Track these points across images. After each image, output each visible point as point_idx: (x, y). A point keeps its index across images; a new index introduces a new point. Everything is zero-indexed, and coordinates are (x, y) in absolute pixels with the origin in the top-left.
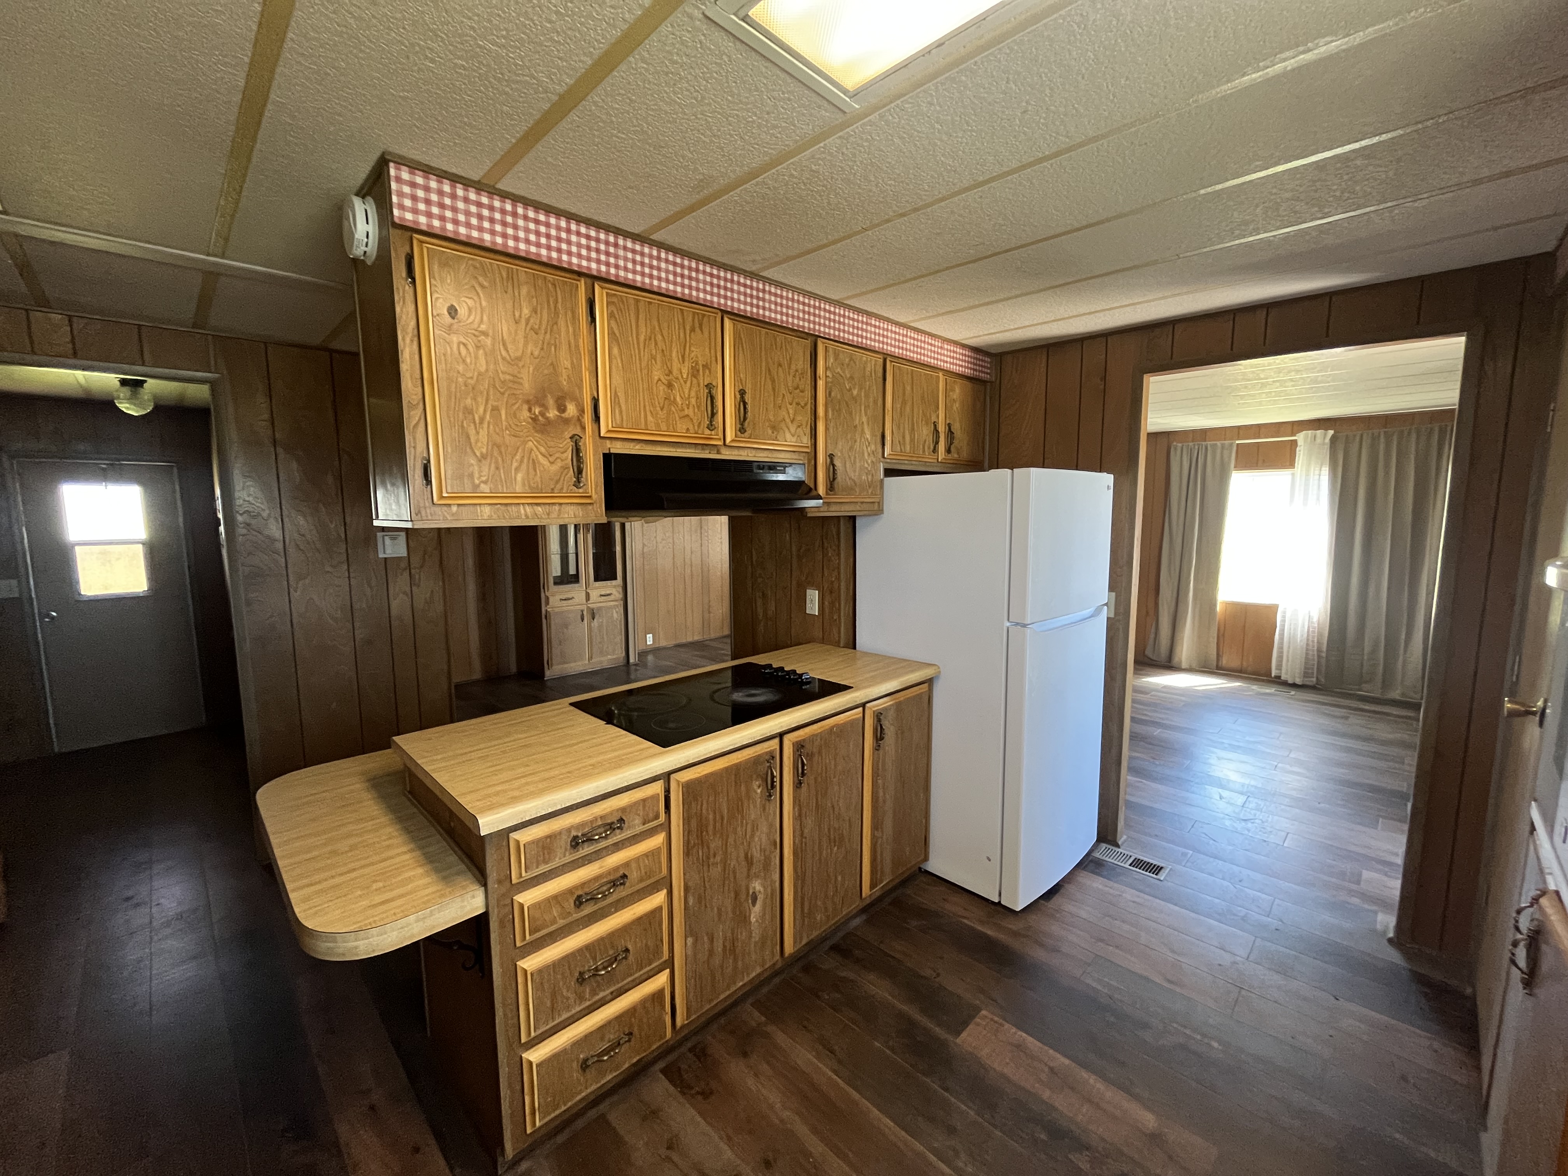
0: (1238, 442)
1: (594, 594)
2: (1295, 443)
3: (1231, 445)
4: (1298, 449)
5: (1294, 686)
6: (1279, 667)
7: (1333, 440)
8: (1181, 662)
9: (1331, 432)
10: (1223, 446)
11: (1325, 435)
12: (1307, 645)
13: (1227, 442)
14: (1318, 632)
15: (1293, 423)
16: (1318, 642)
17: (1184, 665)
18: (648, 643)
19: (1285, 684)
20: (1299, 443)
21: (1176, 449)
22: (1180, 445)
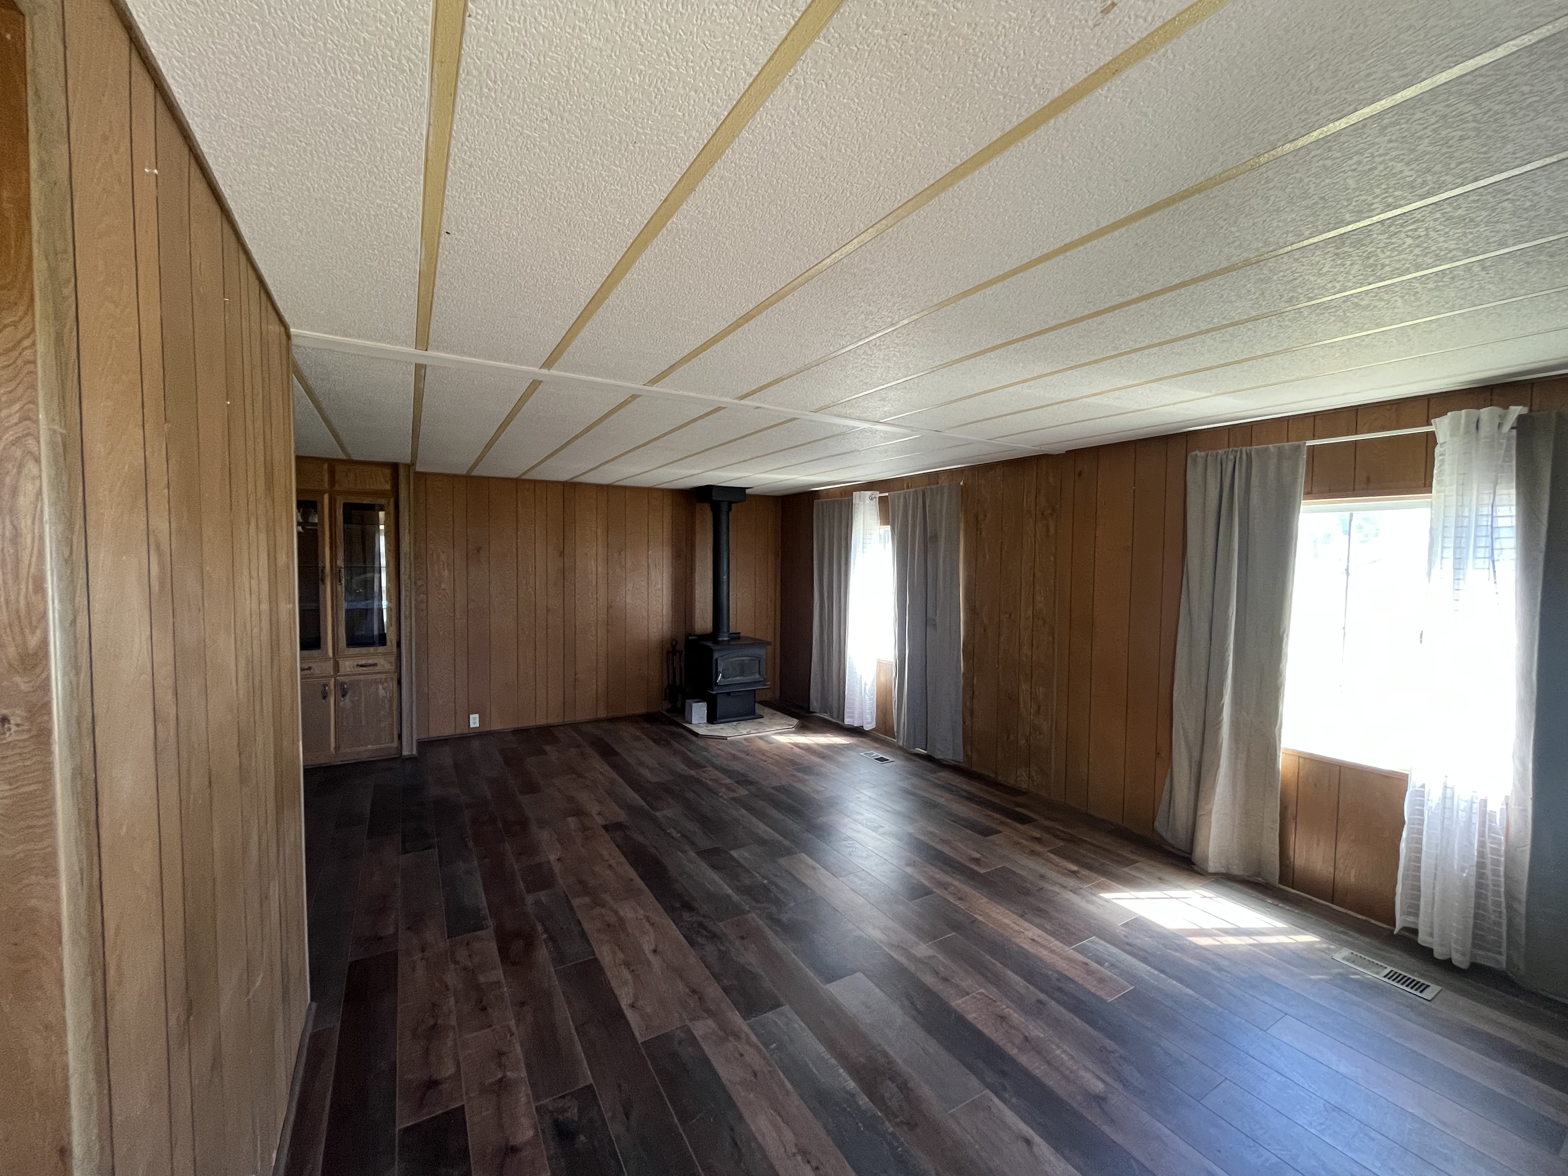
0: (1310, 443)
1: (347, 666)
2: (1430, 440)
3: (1298, 448)
4: (1438, 450)
5: (1447, 965)
6: (1414, 909)
7: (1522, 423)
8: (1206, 860)
9: (1516, 411)
10: (1280, 451)
11: (1503, 418)
12: (1481, 875)
13: (1287, 445)
14: (1507, 852)
15: (1428, 399)
16: (1507, 876)
17: (1213, 866)
18: (472, 726)
19: (1426, 953)
20: (1440, 439)
21: (1195, 461)
22: (1203, 454)
